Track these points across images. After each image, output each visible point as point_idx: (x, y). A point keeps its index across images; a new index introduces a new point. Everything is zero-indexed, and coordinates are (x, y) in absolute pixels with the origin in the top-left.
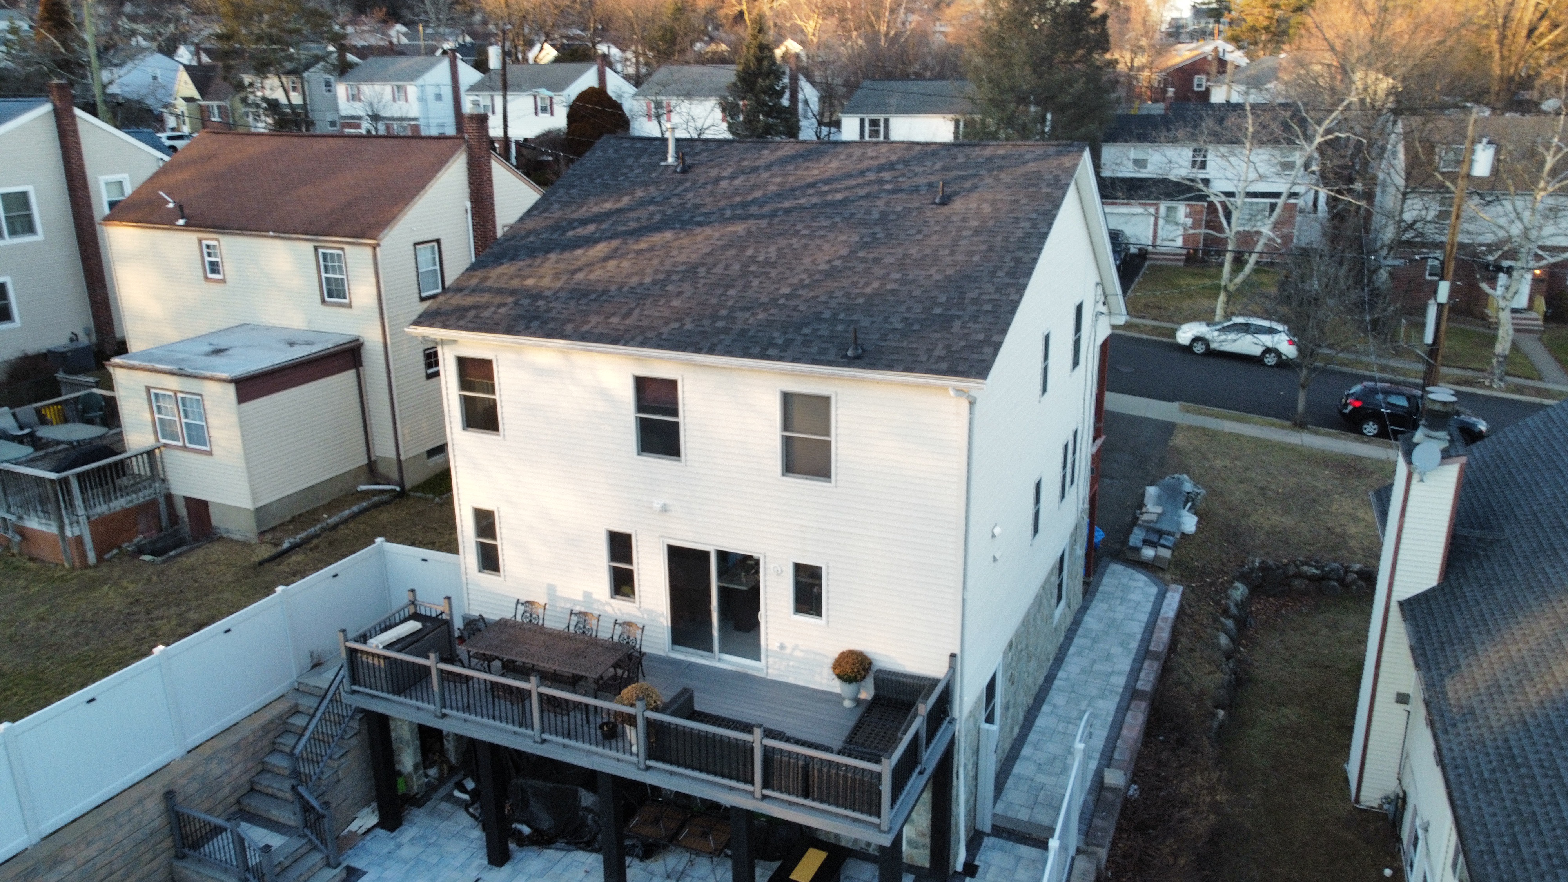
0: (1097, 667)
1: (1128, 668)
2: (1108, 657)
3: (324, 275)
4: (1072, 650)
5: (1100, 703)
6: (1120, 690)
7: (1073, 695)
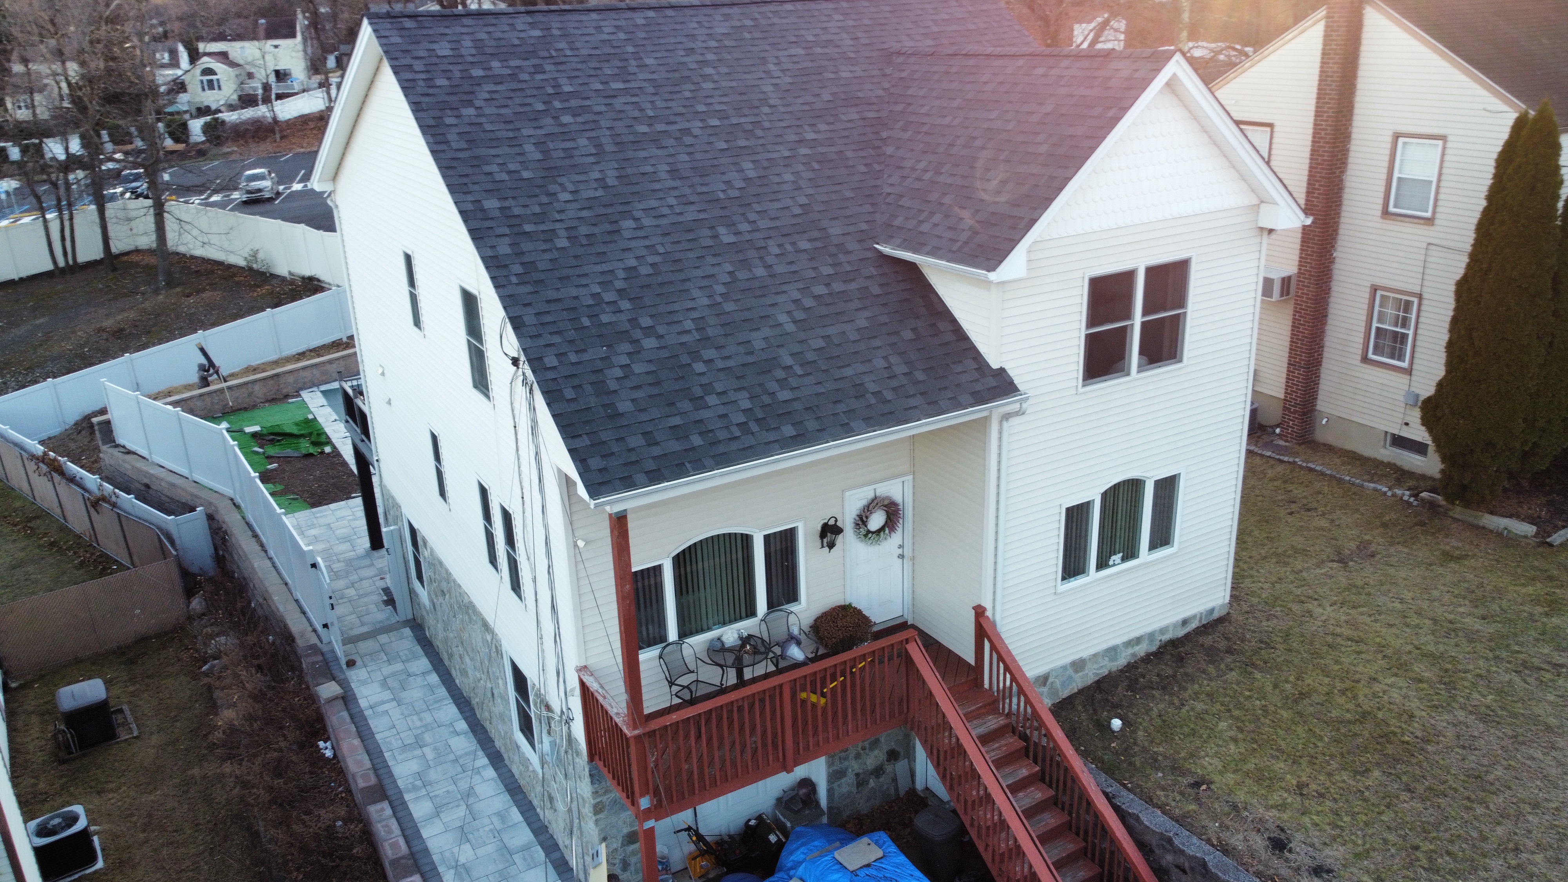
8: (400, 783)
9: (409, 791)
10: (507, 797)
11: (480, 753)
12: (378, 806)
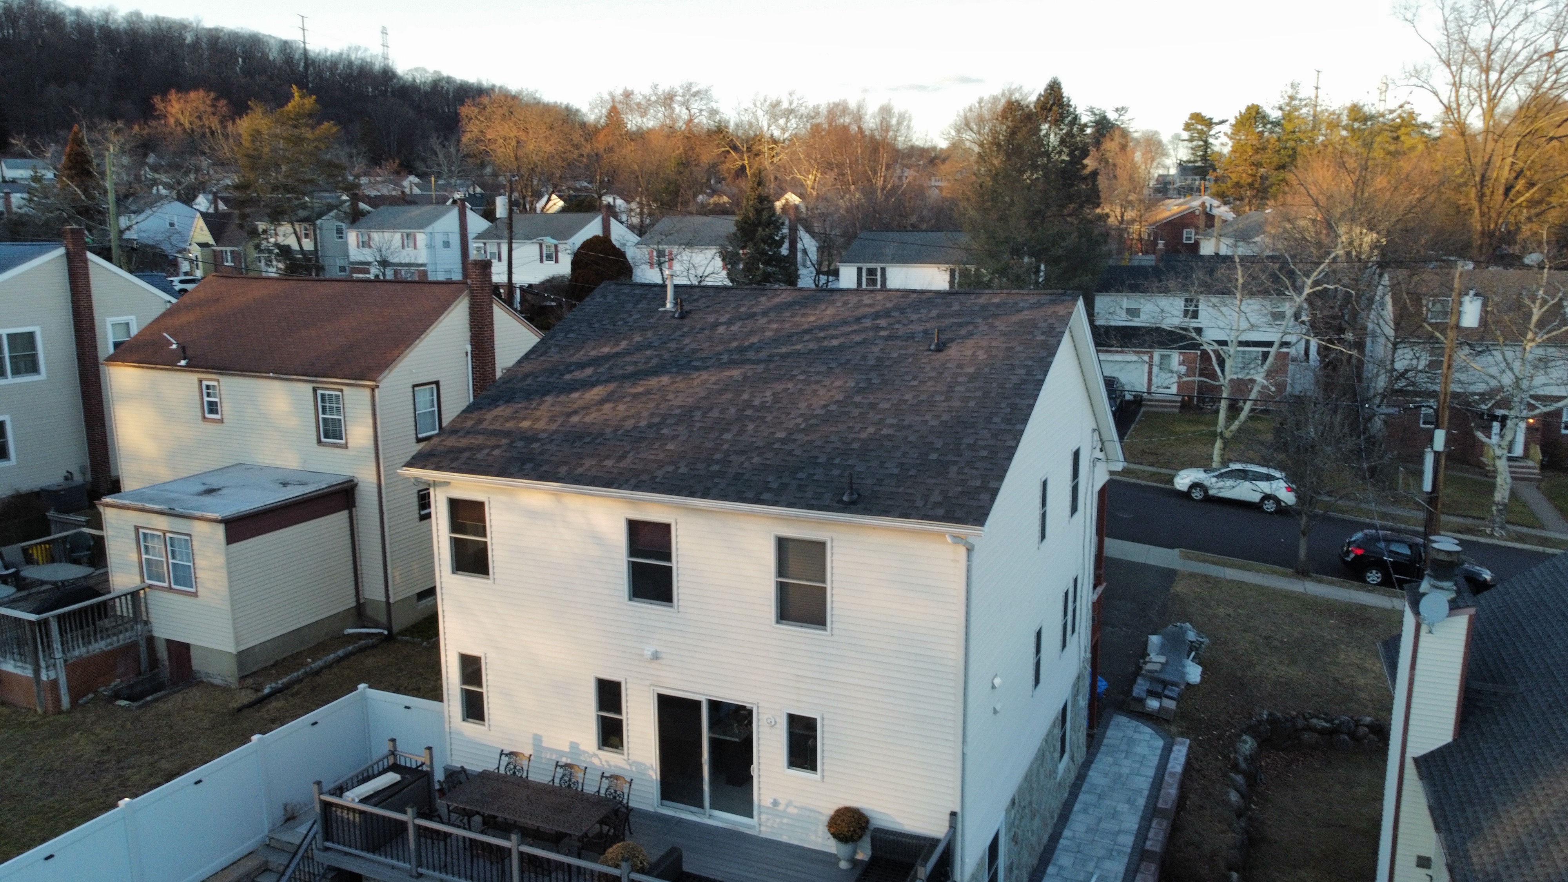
0: (1104, 825)
1: (1136, 826)
2: (1115, 815)
3: (321, 416)
4: (1077, 807)
5: (1108, 865)
6: (1129, 850)
7: (1079, 855)
8: (1126, 860)
9: (1125, 853)
10: (1072, 817)
11: (1060, 846)
12: (1153, 849)
